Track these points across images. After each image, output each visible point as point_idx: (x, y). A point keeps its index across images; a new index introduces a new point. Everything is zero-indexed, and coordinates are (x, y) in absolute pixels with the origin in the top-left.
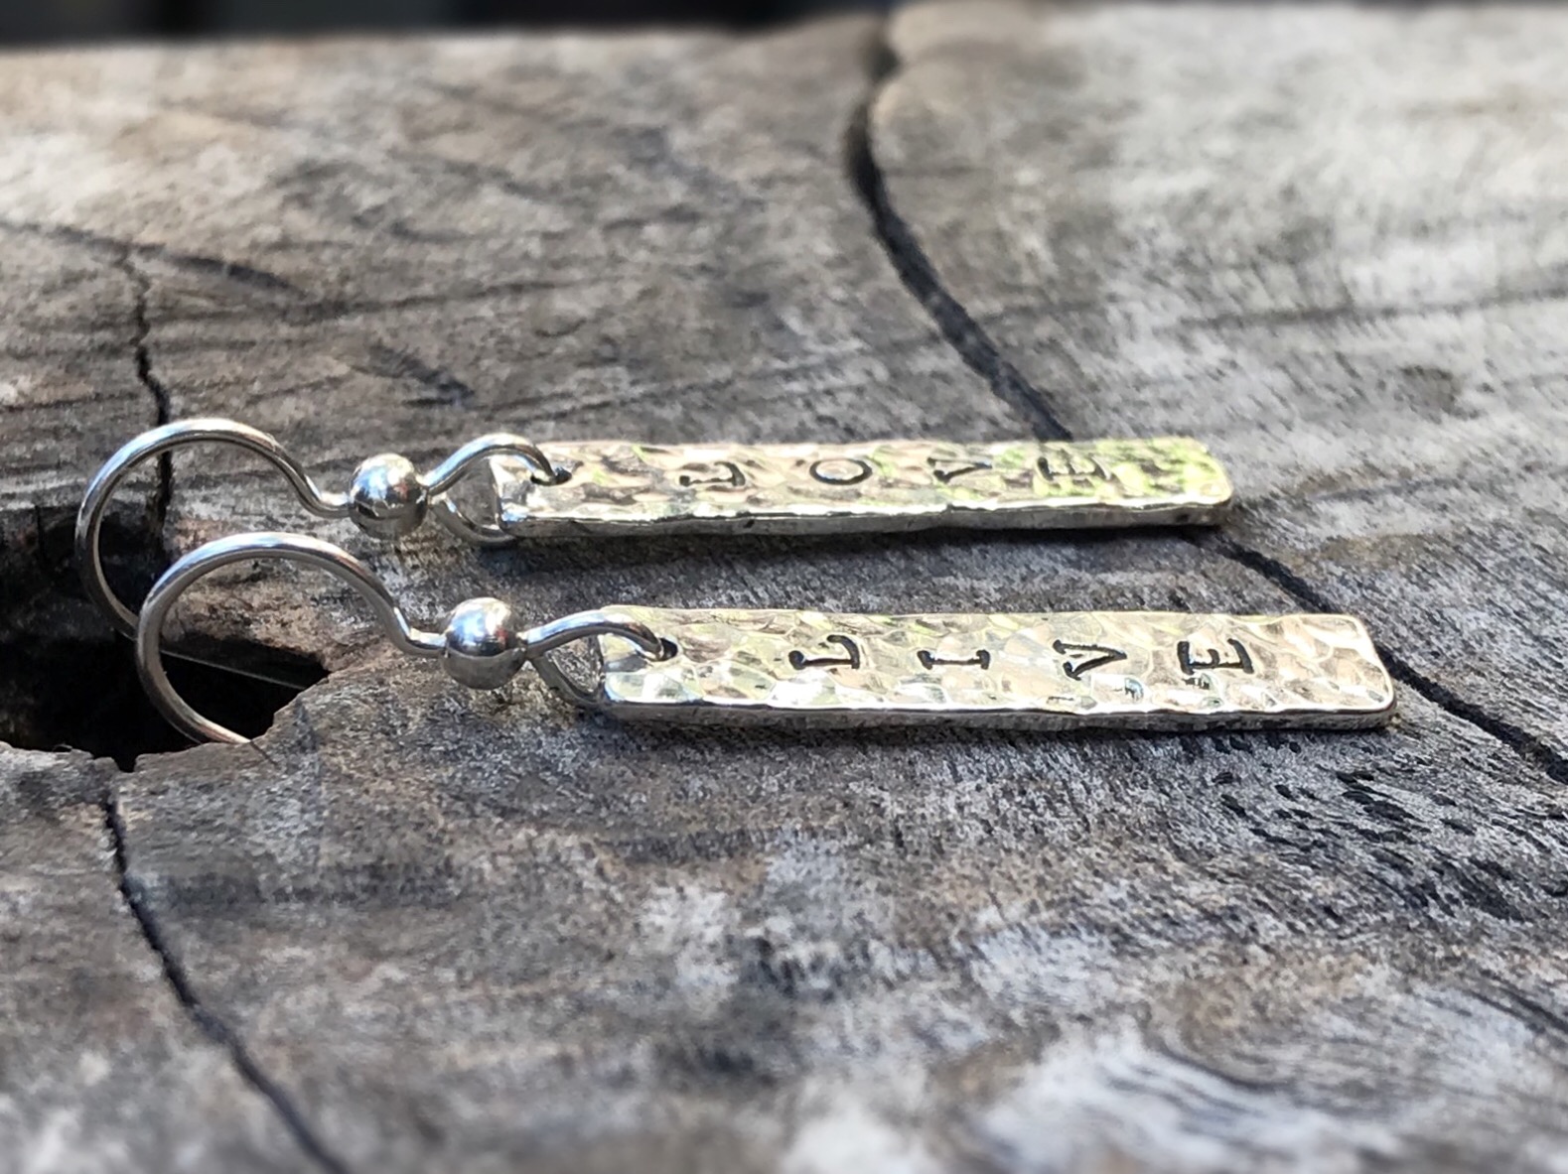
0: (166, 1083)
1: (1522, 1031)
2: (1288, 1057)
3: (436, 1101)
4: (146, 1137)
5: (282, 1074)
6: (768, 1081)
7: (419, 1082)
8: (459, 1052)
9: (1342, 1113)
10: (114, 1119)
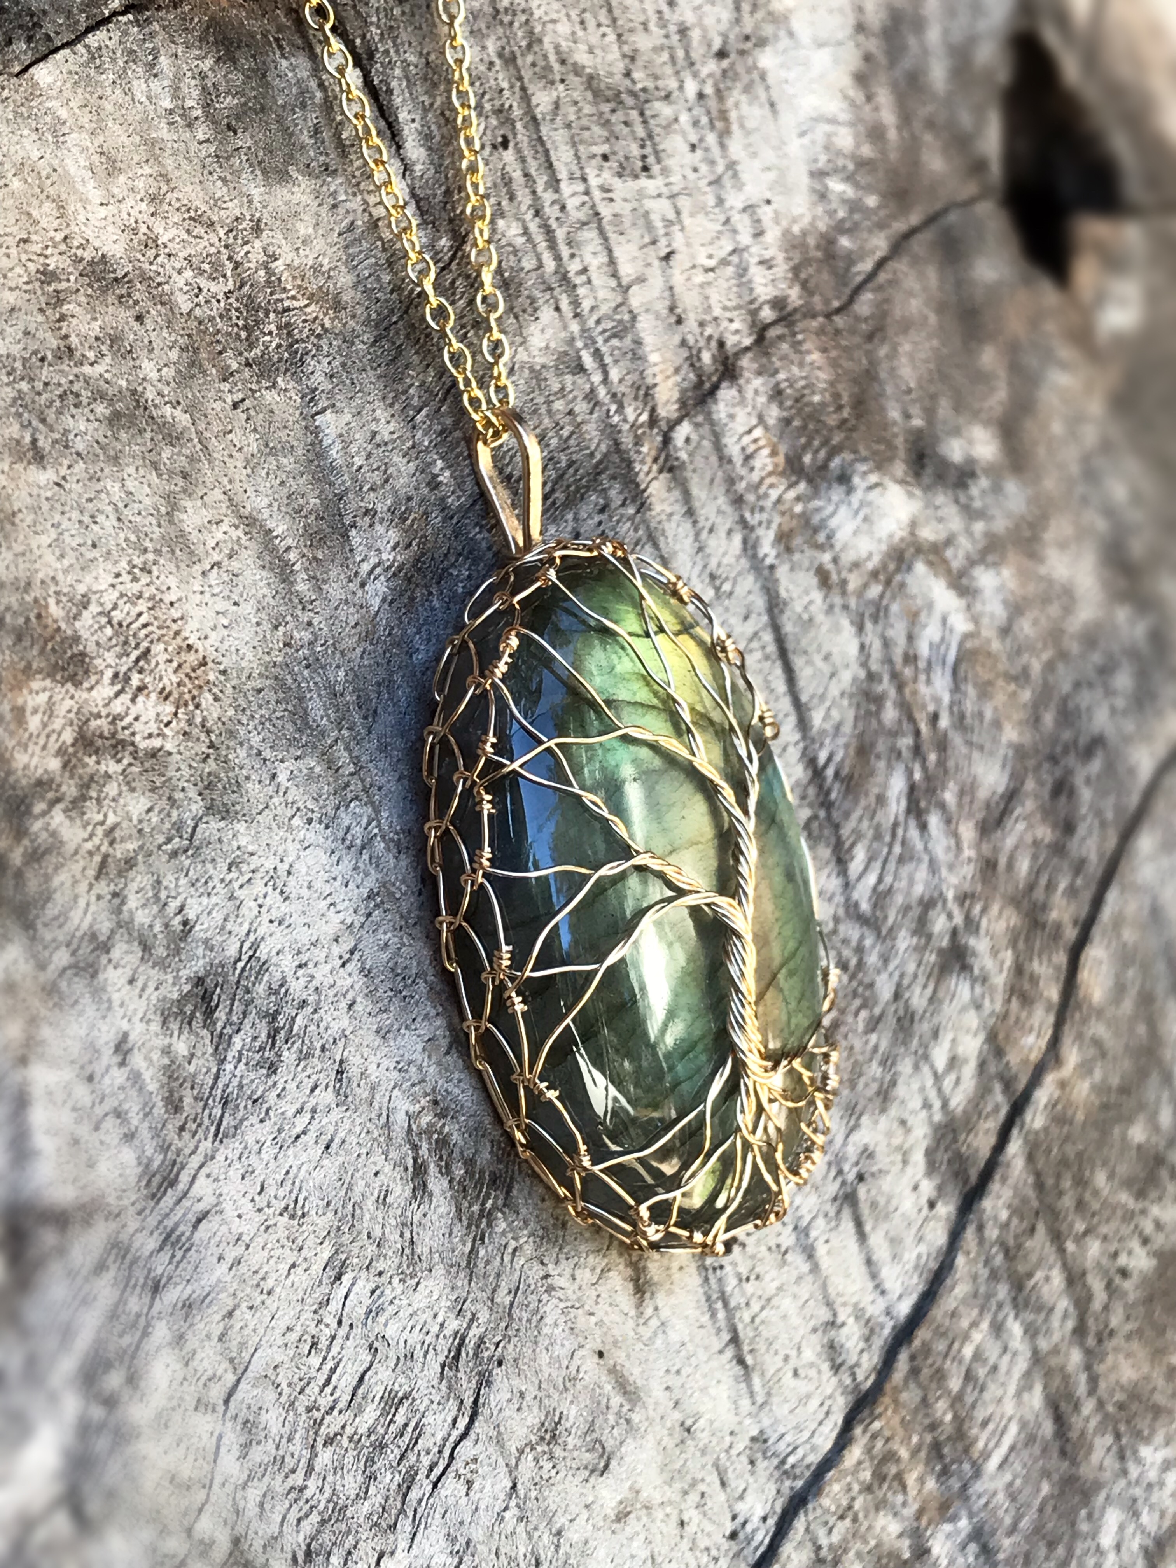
0: (870, 231)
1: (1001, 789)
2: (971, 691)
3: (883, 340)
4: (847, 225)
5: (882, 277)
6: (917, 475)
7: (891, 331)
8: (906, 347)
9: (951, 708)
10: (852, 211)
